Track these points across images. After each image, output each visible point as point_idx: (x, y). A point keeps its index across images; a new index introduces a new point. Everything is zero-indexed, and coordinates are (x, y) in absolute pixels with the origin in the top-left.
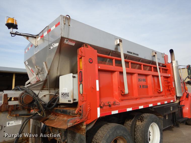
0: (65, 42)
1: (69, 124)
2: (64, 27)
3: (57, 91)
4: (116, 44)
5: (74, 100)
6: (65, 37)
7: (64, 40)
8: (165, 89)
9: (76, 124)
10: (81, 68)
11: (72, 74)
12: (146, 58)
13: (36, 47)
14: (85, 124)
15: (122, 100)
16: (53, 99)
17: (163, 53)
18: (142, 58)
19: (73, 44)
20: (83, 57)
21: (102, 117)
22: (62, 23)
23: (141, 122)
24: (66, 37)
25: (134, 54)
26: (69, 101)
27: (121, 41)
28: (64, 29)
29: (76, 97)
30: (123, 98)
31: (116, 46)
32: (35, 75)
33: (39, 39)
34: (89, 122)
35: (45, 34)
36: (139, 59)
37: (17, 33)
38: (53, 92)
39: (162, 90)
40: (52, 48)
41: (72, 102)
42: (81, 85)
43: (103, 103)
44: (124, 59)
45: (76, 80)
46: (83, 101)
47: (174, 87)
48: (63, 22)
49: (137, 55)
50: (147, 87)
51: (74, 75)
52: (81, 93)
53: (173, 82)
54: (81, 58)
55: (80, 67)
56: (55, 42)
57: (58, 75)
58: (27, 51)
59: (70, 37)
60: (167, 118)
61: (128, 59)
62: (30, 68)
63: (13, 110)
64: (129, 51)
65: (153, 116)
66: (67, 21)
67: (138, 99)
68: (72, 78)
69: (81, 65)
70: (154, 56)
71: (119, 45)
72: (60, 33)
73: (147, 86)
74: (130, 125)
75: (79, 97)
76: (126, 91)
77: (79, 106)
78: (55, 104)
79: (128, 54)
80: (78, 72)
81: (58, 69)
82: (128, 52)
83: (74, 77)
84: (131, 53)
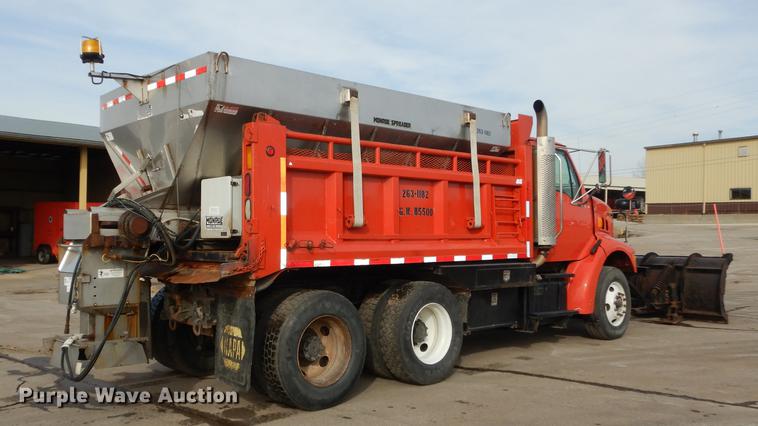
0: (218, 109)
1: (223, 272)
2: (216, 78)
3: (193, 212)
4: (341, 102)
5: (234, 231)
6: (216, 99)
7: (215, 106)
8: (492, 220)
9: (236, 273)
10: (249, 167)
11: (229, 178)
12: (435, 134)
13: (142, 104)
14: (253, 277)
15: (345, 240)
16: (185, 230)
17: (506, 112)
18: (422, 135)
19: (234, 112)
20: (253, 144)
21: (290, 270)
22: (211, 69)
23: (400, 298)
24: (220, 100)
25: (394, 123)
26: (224, 234)
27: (354, 94)
28: (215, 82)
29: (238, 226)
30: (348, 235)
31: (340, 106)
32: (137, 173)
33: (153, 86)
34: (262, 274)
35: (170, 80)
36: (412, 138)
37: (105, 75)
38: (185, 216)
39: (478, 222)
40: (186, 117)
41: (229, 235)
42: (248, 202)
43: (294, 242)
44: (361, 139)
45: (239, 190)
46: (251, 234)
47: (528, 215)
48: (213, 66)
49: (407, 125)
50: (430, 212)
51: (235, 180)
52: (248, 217)
53: (528, 203)
54: (250, 145)
55: (247, 165)
56: (196, 107)
57: (199, 175)
58: (110, 104)
59: (229, 100)
60: (494, 303)
61: (374, 141)
62: (121, 152)
63: (111, 247)
64: (382, 117)
65: (436, 287)
66: (222, 63)
67: (393, 242)
68: (230, 186)
69: (250, 160)
70: (468, 125)
71: (347, 104)
72: (207, 91)
73: (432, 210)
74: (374, 307)
75: (244, 226)
76: (359, 219)
77: (242, 243)
78: (191, 241)
79: (376, 124)
80: (243, 174)
81: (198, 164)
82: (376, 120)
83: (234, 184)
84: (387, 122)
